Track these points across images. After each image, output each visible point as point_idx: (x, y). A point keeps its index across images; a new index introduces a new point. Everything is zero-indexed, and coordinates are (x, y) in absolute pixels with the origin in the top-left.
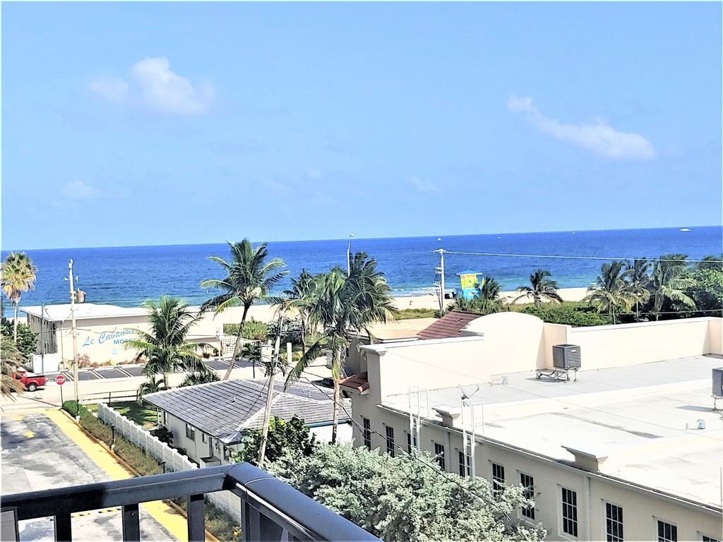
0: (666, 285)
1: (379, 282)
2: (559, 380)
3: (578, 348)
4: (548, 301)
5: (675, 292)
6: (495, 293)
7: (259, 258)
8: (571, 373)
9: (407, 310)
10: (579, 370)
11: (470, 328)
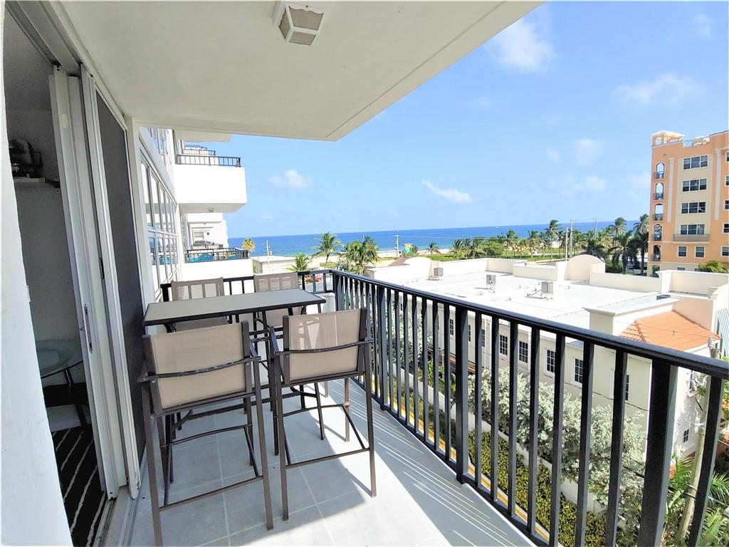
0: (476, 247)
2: (436, 280)
3: (443, 269)
4: (435, 253)
5: (481, 250)
6: (416, 251)
7: (332, 239)
8: (440, 278)
10: (443, 276)
11: (406, 262)
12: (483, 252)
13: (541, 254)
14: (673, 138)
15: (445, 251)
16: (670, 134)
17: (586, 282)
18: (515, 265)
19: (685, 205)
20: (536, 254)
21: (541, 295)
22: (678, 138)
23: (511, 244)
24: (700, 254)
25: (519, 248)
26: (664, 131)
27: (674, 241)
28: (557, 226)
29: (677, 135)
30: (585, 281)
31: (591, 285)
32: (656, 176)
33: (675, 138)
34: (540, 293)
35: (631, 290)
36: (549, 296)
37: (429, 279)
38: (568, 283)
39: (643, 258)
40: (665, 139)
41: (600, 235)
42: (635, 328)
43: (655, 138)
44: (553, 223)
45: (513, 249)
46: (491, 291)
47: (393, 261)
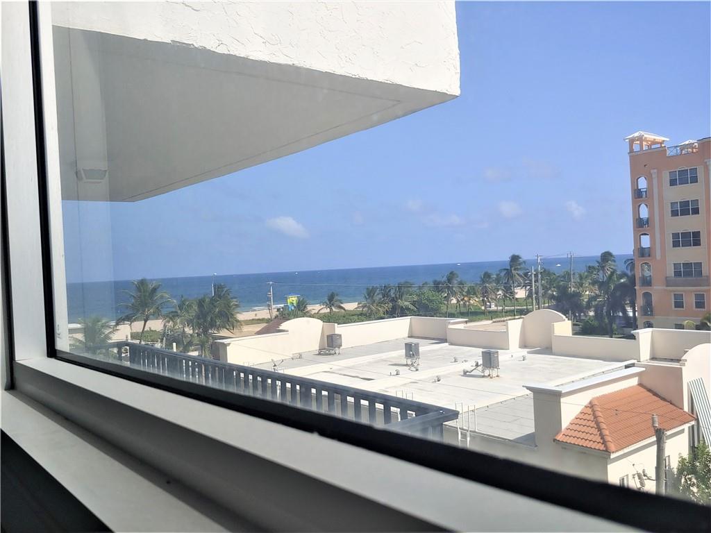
0: (402, 300)
1: (234, 302)
2: (330, 354)
3: (340, 336)
4: (337, 310)
5: (407, 303)
6: (305, 307)
7: (154, 290)
8: (337, 350)
9: (253, 320)
10: (341, 348)
11: (281, 328)
12: (411, 307)
13: (500, 308)
14: (654, 142)
15: (351, 306)
16: (650, 136)
17: (547, 350)
18: (450, 327)
19: (675, 236)
20: (493, 307)
21: (483, 371)
22: (661, 143)
23: (454, 294)
24: (700, 304)
25: (466, 299)
26: (642, 133)
27: (667, 286)
28: (520, 264)
29: (659, 138)
30: (547, 348)
31: (554, 355)
32: (638, 194)
33: (658, 143)
34: (480, 368)
35: (604, 360)
36: (494, 373)
37: (320, 354)
38: (524, 352)
39: (634, 312)
40: (644, 143)
41: (581, 278)
42: (589, 411)
43: (632, 141)
44: (515, 259)
45: (458, 301)
46: (413, 369)
47: (264, 325)
